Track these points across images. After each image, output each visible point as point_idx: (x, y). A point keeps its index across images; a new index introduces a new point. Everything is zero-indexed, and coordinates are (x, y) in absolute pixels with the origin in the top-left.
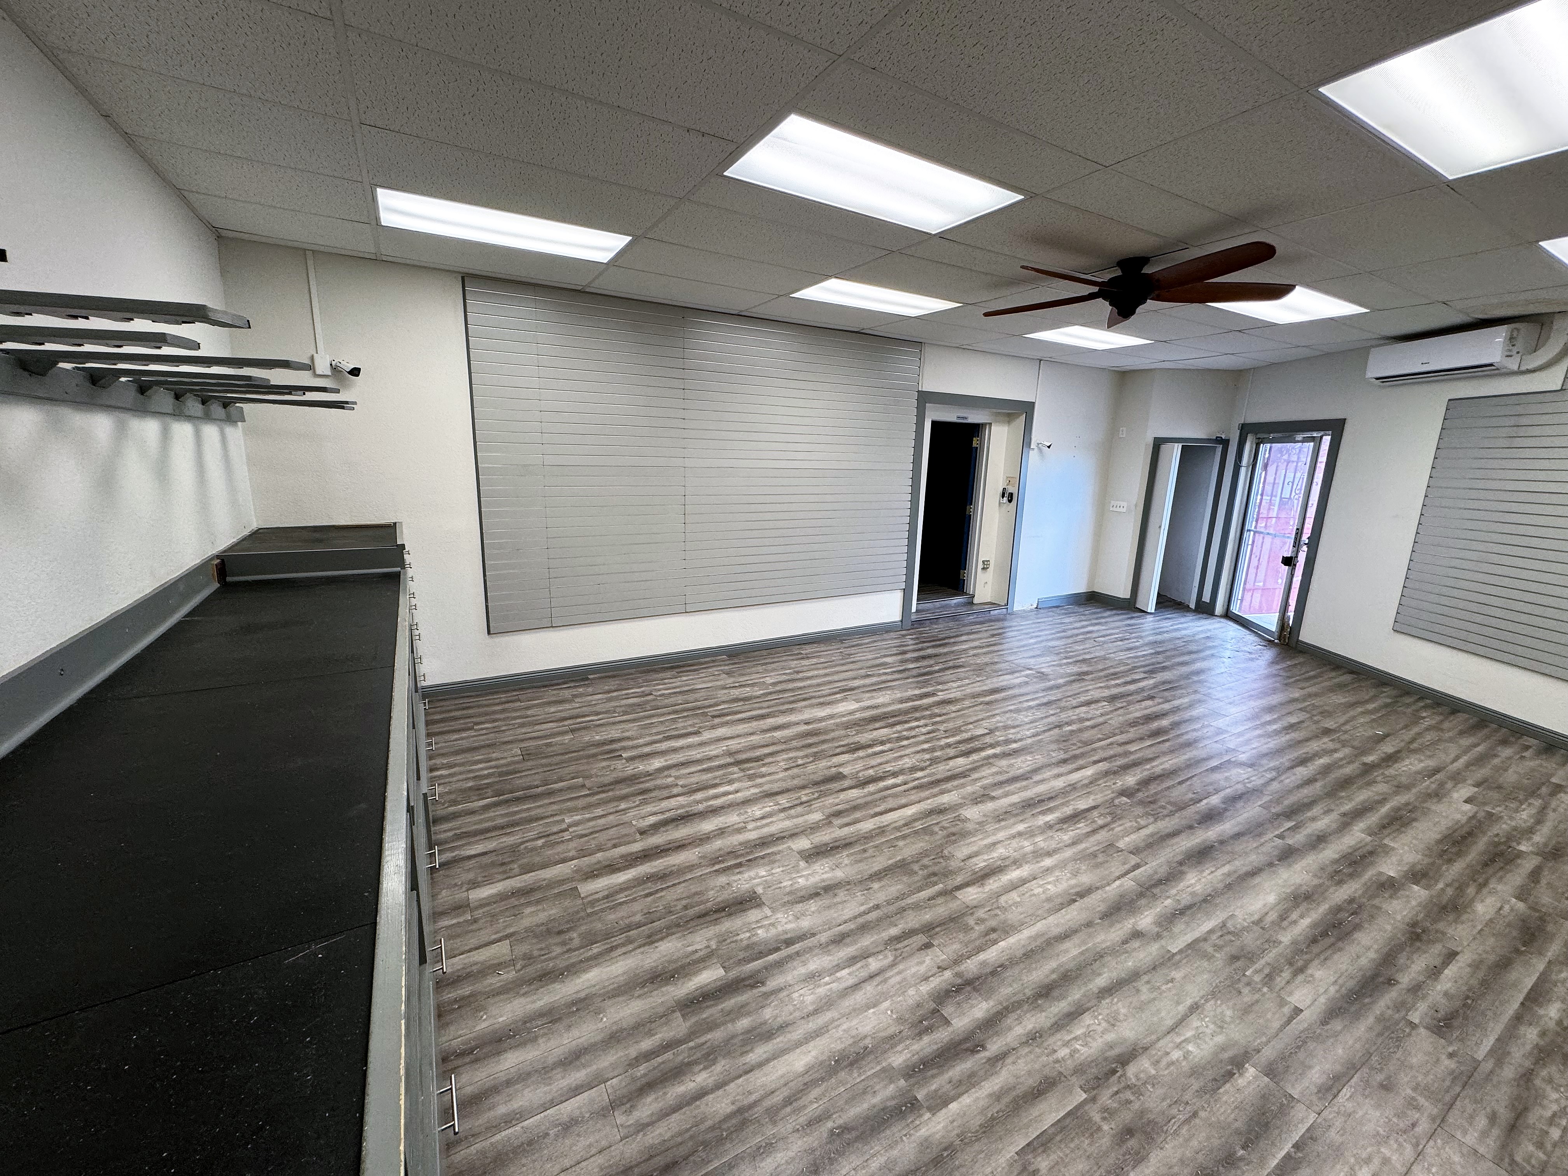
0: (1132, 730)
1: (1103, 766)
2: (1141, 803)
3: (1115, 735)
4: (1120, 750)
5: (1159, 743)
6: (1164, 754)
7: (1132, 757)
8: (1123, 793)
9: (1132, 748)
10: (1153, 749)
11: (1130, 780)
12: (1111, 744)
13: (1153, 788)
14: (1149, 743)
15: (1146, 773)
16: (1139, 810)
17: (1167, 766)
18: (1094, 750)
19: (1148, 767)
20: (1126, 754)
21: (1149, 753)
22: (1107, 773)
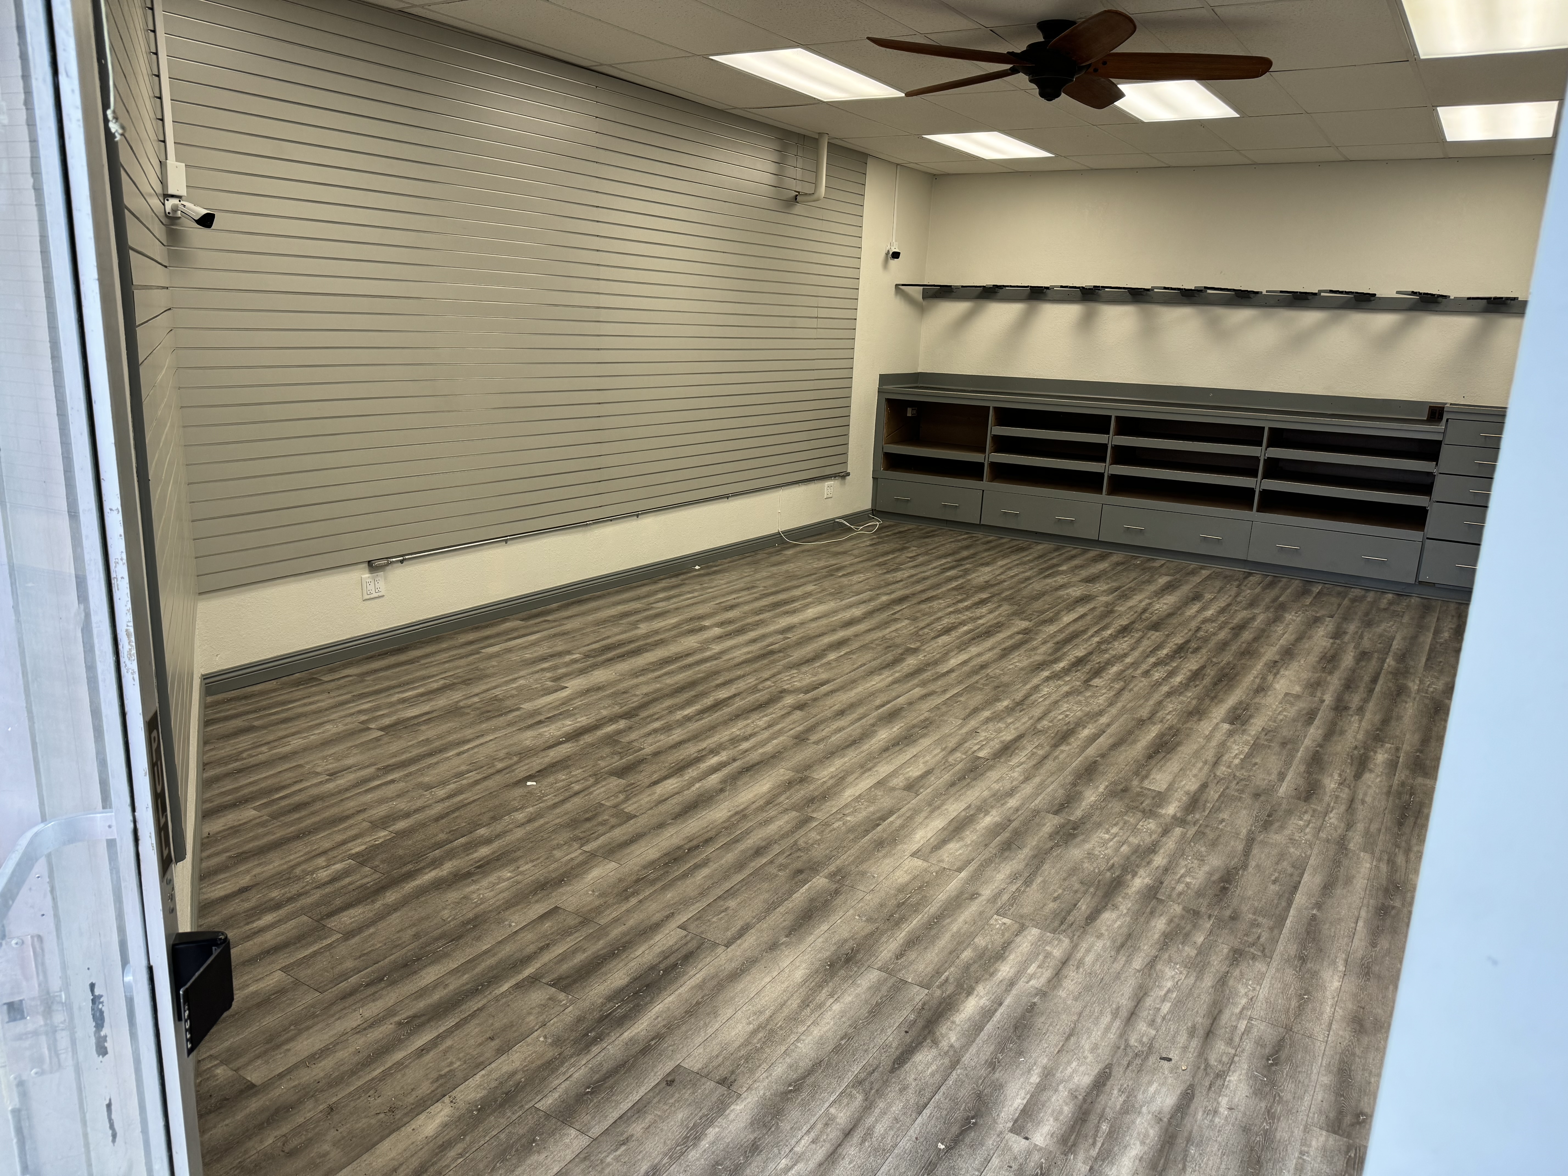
0: (926, 714)
1: (943, 668)
2: (897, 646)
3: (945, 703)
4: (932, 687)
5: (888, 702)
6: (880, 691)
7: (916, 681)
8: (915, 651)
9: (918, 692)
10: (894, 694)
11: (912, 662)
12: (944, 691)
13: (889, 657)
14: (901, 700)
15: (898, 668)
16: (898, 641)
17: (877, 678)
18: (960, 682)
19: (897, 675)
20: (923, 684)
21: (898, 688)
22: (936, 663)
